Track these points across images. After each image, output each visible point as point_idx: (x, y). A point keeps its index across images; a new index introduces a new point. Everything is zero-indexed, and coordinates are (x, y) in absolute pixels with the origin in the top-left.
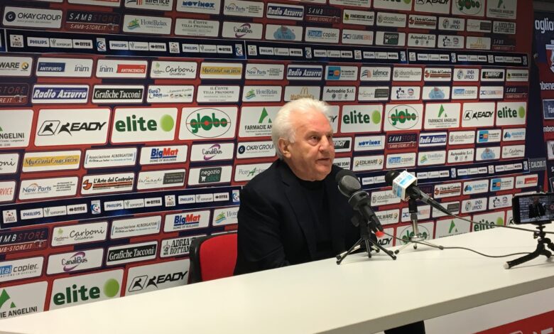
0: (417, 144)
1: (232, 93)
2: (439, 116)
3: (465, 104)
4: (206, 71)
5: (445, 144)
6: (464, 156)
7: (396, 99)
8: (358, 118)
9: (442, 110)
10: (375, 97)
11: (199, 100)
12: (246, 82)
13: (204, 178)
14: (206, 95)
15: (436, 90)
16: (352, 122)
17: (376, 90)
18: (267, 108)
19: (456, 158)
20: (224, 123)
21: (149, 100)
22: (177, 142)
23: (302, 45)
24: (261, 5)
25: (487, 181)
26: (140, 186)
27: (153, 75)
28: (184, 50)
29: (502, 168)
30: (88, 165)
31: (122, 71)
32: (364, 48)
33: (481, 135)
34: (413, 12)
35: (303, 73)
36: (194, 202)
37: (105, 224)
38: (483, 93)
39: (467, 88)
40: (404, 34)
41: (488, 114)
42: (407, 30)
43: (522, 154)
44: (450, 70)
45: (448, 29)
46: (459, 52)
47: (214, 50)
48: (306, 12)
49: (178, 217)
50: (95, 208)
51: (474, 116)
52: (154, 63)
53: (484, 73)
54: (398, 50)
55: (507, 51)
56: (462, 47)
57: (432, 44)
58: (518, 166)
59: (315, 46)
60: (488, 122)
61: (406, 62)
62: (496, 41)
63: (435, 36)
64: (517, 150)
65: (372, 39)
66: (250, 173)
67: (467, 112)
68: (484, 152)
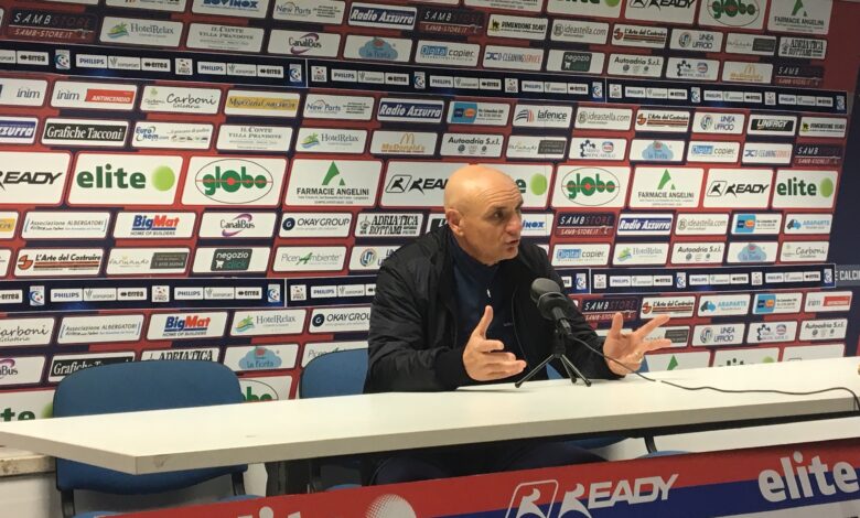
0: (615, 229)
1: (280, 138)
2: (660, 187)
3: (712, 172)
4: (236, 103)
5: (668, 233)
6: (705, 254)
7: (580, 157)
9: (666, 178)
10: (539, 152)
11: (220, 146)
12: (304, 122)
13: (220, 264)
14: (232, 138)
15: (658, 146)
17: (543, 142)
18: (339, 164)
19: (689, 257)
20: (261, 182)
21: (135, 144)
22: (177, 206)
23: (410, 68)
24: (342, 6)
25: (747, 298)
26: (112, 270)
27: (144, 107)
28: (200, 71)
29: (780, 277)
30: (28, 234)
31: (94, 98)
32: (522, 76)
33: (739, 222)
34: (622, 20)
35: (407, 110)
36: (201, 297)
37: (49, 323)
38: (750, 154)
39: (717, 145)
41: (757, 189)
42: (608, 49)
43: (823, 257)
44: (687, 114)
45: (690, 47)
46: (706, 86)
47: (251, 72)
48: (420, 17)
49: (173, 318)
50: (35, 297)
51: (730, 190)
52: (148, 90)
53: (755, 122)
54: (590, 80)
55: (806, 86)
56: (715, 78)
57: (655, 72)
59: (431, 70)
60: (760, 201)
61: (603, 100)
62: (783, 70)
63: (661, 59)
64: (813, 248)
65: (541, 61)
66: (301, 260)
67: (717, 184)
68: (744, 249)
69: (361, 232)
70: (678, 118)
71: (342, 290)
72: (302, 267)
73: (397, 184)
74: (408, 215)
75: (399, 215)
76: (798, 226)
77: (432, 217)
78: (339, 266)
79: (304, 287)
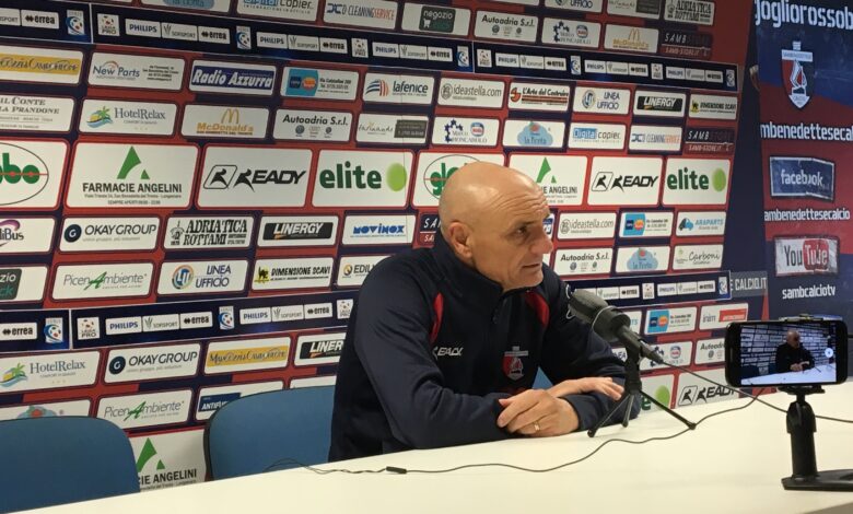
3: (597, 160)
6: (591, 262)
7: (446, 143)
8: (354, 178)
9: (545, 168)
10: (396, 136)
12: (89, 92)
15: (534, 128)
16: (340, 186)
17: (399, 121)
18: (140, 149)
19: (573, 267)
20: (31, 175)
23: (230, 21)
29: (672, 289)
32: (373, 36)
33: (628, 222)
35: (229, 78)
38: (637, 139)
39: (602, 128)
40: (467, 13)
41: (646, 181)
42: (474, 5)
43: (717, 263)
44: (567, 89)
45: (566, 6)
46: (587, 54)
47: (13, 19)
51: (616, 183)
53: (641, 99)
54: (453, 44)
55: (693, 57)
56: (595, 44)
57: (529, 35)
58: (706, 287)
59: (259, 25)
60: (648, 196)
61: (469, 69)
62: (670, 37)
63: (536, 20)
64: (707, 253)
65: (395, 18)
66: (91, 283)
67: (601, 176)
68: (634, 255)
69: (173, 243)
70: (557, 93)
71: (149, 323)
72: (93, 293)
73: (218, 177)
74: (235, 219)
75: (222, 219)
76: (691, 226)
77: (265, 220)
78: (144, 290)
79: (96, 320)
